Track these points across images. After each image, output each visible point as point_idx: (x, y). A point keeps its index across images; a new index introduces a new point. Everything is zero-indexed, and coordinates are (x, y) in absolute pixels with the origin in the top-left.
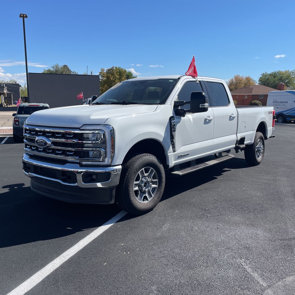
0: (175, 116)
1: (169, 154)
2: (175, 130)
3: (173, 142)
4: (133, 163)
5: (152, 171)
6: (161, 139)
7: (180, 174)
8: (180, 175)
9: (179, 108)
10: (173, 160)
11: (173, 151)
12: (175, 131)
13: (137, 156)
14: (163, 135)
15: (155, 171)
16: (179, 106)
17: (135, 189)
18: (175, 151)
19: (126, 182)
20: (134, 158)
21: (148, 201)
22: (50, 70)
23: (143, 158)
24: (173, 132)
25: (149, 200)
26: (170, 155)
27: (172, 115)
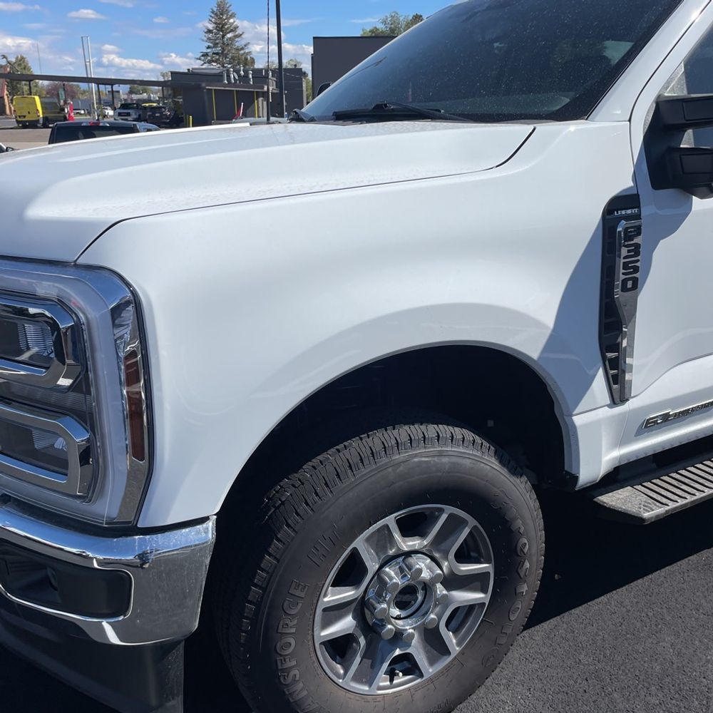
0: (647, 192)
1: (578, 420)
2: (635, 281)
3: (616, 347)
4: (312, 498)
5: (453, 525)
6: (530, 345)
7: (646, 515)
8: (642, 520)
9: (688, 140)
10: (605, 443)
11: (608, 401)
12: (635, 286)
13: (354, 443)
14: (550, 322)
15: (472, 522)
16: (681, 129)
17: (323, 633)
18: (623, 400)
19: (258, 604)
20: (330, 456)
21: (421, 675)
22: (378, 30)
23: (385, 460)
24: (624, 289)
25: (429, 670)
26: (587, 425)
27: (631, 184)
